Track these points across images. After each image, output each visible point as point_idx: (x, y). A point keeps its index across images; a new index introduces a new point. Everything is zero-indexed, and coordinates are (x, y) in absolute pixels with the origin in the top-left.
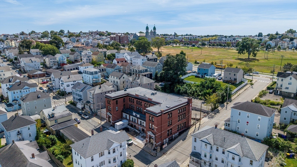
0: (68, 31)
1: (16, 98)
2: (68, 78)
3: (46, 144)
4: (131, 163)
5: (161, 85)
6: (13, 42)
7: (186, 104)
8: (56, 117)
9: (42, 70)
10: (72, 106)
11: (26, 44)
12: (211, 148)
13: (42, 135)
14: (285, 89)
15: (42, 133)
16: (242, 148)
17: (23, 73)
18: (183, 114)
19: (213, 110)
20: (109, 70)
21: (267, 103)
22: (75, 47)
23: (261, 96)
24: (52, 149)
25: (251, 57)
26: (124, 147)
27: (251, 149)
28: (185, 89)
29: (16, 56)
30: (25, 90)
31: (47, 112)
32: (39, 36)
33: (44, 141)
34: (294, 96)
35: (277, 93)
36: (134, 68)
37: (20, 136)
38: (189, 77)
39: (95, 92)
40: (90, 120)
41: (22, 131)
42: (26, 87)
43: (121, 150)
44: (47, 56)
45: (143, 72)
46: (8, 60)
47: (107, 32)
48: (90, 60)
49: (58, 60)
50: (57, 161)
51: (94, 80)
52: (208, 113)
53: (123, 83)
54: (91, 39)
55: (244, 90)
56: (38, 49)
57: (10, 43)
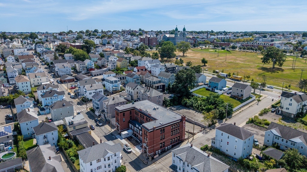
0: (102, 30)
1: (48, 104)
2: (91, 87)
3: (64, 146)
4: (123, 168)
5: (170, 97)
6: (51, 45)
7: (180, 121)
8: (75, 124)
9: (73, 74)
10: (92, 113)
11: (62, 49)
12: (184, 163)
13: (62, 139)
14: (286, 109)
15: (63, 137)
16: (204, 166)
17: (57, 77)
18: (176, 130)
19: (210, 126)
20: (129, 78)
21: (262, 122)
22: (104, 51)
23: (261, 114)
24: (68, 151)
25: (276, 66)
26: (118, 156)
27: (211, 168)
28: (192, 102)
29: (52, 61)
30: (55, 98)
31: (68, 119)
32: (75, 37)
33: (63, 144)
34: (294, 116)
35: (279, 112)
36: (149, 79)
37: (45, 139)
38: (200, 90)
39: (109, 103)
40: (103, 128)
41: (47, 136)
42: (56, 95)
43: (115, 158)
44: (77, 61)
45: (157, 84)
46: (45, 64)
47: (140, 30)
48: (114, 66)
49: (87, 65)
50: (70, 161)
51: (113, 89)
52: (204, 128)
53: (137, 93)
54: (121, 41)
55: (249, 106)
56: (71, 53)
57: (49, 46)
